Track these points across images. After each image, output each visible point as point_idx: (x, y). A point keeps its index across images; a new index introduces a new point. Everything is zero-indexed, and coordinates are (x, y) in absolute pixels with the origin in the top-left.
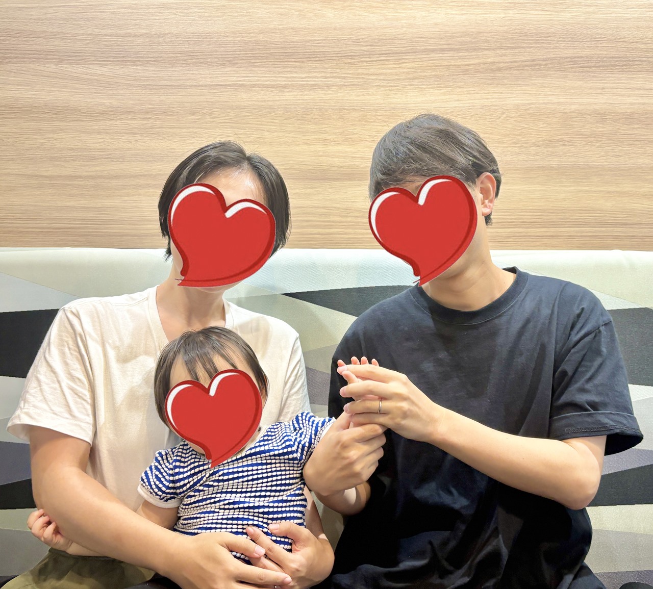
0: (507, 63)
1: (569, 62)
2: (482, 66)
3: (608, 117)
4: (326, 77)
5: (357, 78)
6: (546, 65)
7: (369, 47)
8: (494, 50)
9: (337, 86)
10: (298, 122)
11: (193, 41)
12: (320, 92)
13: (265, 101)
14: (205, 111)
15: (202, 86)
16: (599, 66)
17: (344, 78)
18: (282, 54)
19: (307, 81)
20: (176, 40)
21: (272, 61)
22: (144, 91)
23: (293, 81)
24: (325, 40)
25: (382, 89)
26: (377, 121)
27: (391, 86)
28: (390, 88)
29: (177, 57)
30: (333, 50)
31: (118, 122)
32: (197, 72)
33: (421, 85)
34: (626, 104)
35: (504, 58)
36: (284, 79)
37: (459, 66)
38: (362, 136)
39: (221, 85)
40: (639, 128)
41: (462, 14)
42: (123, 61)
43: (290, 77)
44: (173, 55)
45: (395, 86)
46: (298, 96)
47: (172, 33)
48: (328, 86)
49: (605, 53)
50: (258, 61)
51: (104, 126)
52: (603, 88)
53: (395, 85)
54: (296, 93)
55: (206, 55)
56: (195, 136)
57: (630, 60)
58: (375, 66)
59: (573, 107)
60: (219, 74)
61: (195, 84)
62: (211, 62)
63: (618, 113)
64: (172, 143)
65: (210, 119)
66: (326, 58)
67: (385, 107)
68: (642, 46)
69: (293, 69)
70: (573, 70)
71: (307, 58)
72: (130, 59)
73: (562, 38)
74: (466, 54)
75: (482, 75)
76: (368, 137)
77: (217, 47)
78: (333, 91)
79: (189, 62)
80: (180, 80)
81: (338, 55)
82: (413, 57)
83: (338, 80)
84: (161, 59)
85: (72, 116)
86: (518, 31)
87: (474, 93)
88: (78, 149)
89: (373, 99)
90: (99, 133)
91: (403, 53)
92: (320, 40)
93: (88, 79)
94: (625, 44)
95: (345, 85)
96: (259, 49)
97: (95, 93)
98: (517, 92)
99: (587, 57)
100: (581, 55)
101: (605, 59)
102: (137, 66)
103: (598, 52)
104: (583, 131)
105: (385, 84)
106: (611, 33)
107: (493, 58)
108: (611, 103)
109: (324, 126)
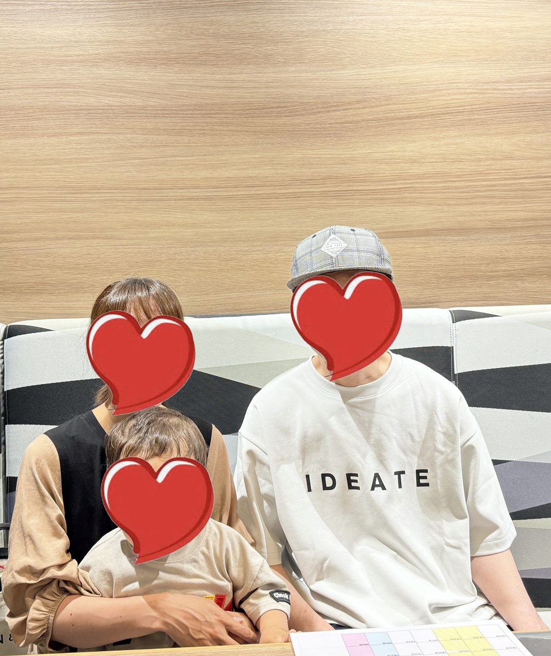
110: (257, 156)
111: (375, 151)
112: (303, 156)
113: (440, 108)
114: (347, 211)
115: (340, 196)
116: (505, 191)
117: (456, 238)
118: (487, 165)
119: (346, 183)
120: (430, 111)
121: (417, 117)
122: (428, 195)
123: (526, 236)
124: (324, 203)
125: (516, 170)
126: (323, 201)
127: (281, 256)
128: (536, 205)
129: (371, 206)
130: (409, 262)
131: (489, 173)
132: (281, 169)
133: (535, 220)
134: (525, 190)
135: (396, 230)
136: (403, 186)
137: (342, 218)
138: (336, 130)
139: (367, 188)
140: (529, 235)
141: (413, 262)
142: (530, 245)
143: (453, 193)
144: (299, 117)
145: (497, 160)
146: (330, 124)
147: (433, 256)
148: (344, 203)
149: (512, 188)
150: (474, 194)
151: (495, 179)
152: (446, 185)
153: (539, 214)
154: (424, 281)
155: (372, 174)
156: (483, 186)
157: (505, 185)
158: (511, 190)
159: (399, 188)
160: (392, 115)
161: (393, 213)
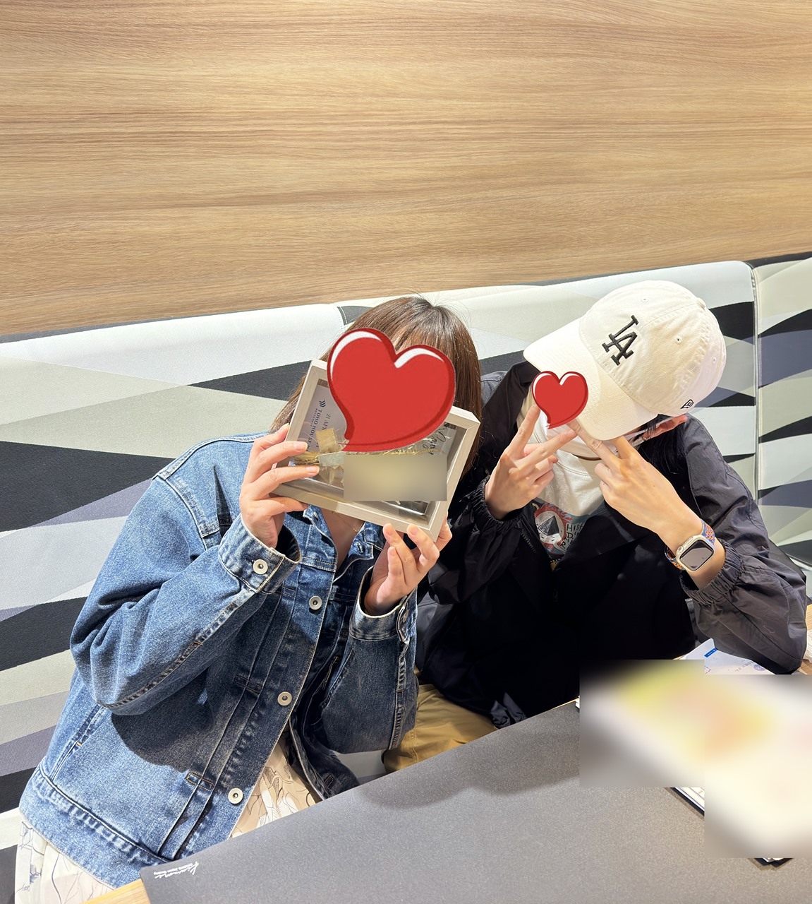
110: (18, 71)
111: (212, 74)
112: (98, 74)
113: (298, 16)
114: (178, 163)
115: (165, 141)
116: (390, 140)
117: (334, 205)
118: (366, 104)
119: (173, 120)
120: (285, 18)
121: (267, 26)
122: (293, 143)
123: (419, 202)
124: (141, 152)
125: (401, 112)
126: (140, 149)
127: (80, 235)
128: (428, 160)
129: (214, 157)
130: (277, 240)
131: (369, 115)
132: (63, 94)
133: (428, 180)
134: (414, 140)
135: (255, 194)
136: (257, 128)
137: (171, 175)
138: (148, 37)
139: (205, 129)
140: (422, 200)
141: (282, 239)
142: (425, 215)
143: (326, 141)
144: (84, 11)
145: (378, 96)
146: (138, 25)
147: (308, 231)
148: (175, 152)
149: (399, 136)
150: (354, 143)
151: (377, 123)
152: (316, 129)
153: (432, 172)
154: (299, 267)
155: (211, 108)
156: (363, 133)
157: (390, 132)
158: (397, 140)
159: (253, 132)
160: (232, 19)
161: (248, 168)
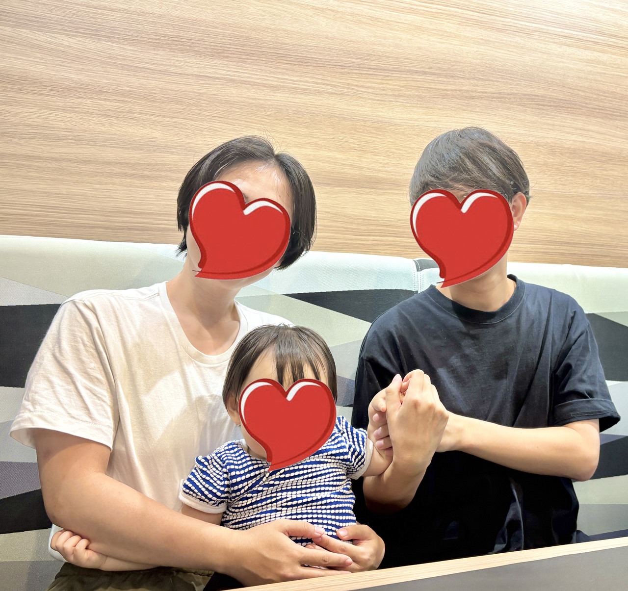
0: (479, 92)
1: (528, 99)
2: (458, 92)
3: (557, 150)
4: (317, 83)
5: (347, 88)
6: (510, 98)
7: (359, 60)
8: (468, 79)
9: (328, 93)
10: (290, 124)
11: (179, 25)
12: (311, 97)
13: (255, 99)
14: (191, 102)
15: (188, 75)
16: (551, 106)
17: (335, 86)
18: (274, 54)
19: (299, 85)
20: (158, 21)
21: (264, 59)
22: (120, 72)
23: (284, 82)
24: (317, 47)
25: (370, 101)
26: (366, 132)
27: (378, 100)
28: (378, 102)
29: (159, 39)
30: (325, 58)
31: (88, 102)
32: (182, 59)
33: (405, 103)
34: (570, 140)
35: (476, 88)
36: (275, 80)
37: (439, 89)
38: (352, 145)
39: (209, 77)
40: (579, 162)
41: (442, 43)
42: (95, 35)
43: (282, 79)
44: (154, 37)
45: (383, 101)
46: (289, 98)
47: (154, 14)
48: (320, 92)
49: (555, 95)
50: (249, 57)
51: (71, 104)
52: (554, 125)
53: (383, 99)
54: (288, 95)
55: (193, 43)
56: (180, 127)
57: (573, 104)
58: (364, 78)
59: (531, 139)
60: (206, 65)
61: (180, 72)
62: (199, 51)
63: (565, 148)
64: (154, 131)
65: (196, 111)
66: (318, 65)
67: (373, 119)
68: (582, 94)
69: (285, 70)
70: (531, 106)
71: (299, 62)
72: (104, 34)
73: (523, 77)
74: (445, 80)
75: (458, 101)
76: (357, 146)
77: (205, 37)
78: (324, 97)
79: (174, 47)
80: (162, 65)
81: (329, 63)
82: (398, 75)
83: (329, 87)
84: (142, 39)
85: (31, 89)
86: (488, 66)
87: (451, 117)
88: (38, 126)
89: (362, 110)
90: (64, 110)
91: (390, 71)
92: (312, 46)
93: (53, 49)
94: (569, 90)
95: (336, 94)
96: (250, 45)
97: (61, 65)
98: (487, 120)
99: (542, 97)
100: (537, 94)
101: (555, 100)
102: (112, 42)
103: (550, 94)
104: (538, 160)
105: (373, 98)
106: (560, 78)
107: (467, 87)
108: (560, 139)
109: (315, 131)
